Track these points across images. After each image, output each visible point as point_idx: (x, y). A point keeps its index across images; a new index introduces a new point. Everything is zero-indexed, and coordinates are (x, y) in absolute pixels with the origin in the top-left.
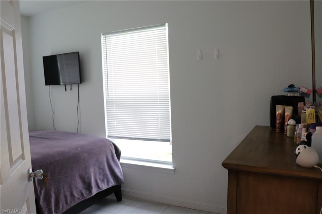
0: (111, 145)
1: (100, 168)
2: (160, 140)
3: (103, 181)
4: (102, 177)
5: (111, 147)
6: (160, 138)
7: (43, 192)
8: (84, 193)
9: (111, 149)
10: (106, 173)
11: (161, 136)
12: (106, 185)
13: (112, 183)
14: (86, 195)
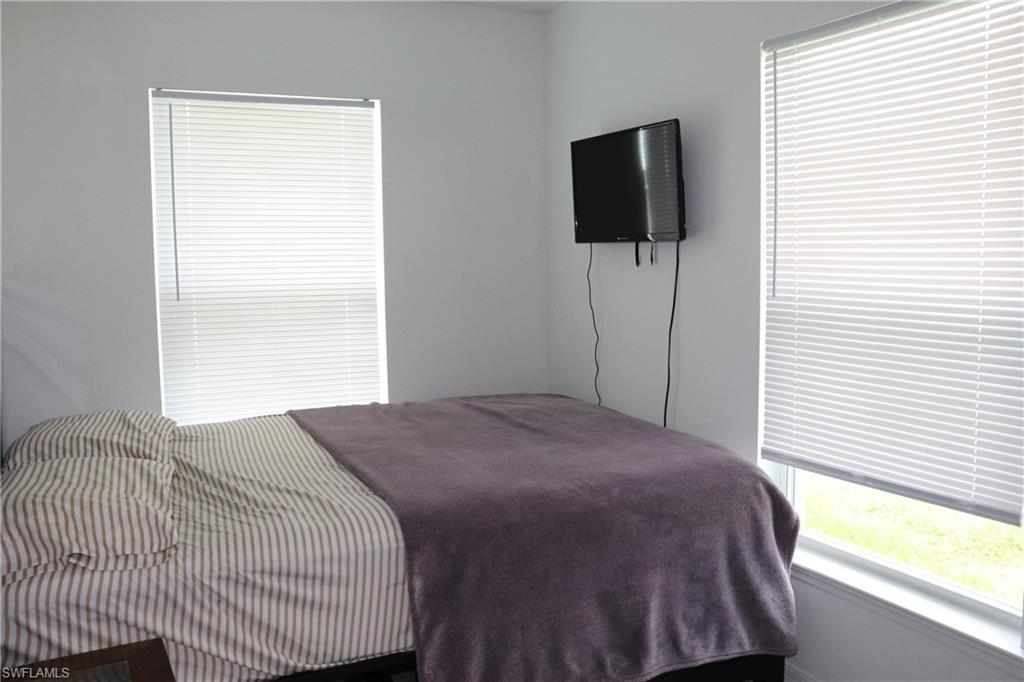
0: (757, 493)
1: (691, 578)
2: (969, 505)
3: (701, 629)
4: (698, 613)
5: (754, 499)
6: (971, 496)
7: (439, 631)
8: (608, 663)
9: (752, 509)
10: (719, 600)
11: (978, 490)
12: (712, 646)
13: (740, 645)
14: (615, 670)
